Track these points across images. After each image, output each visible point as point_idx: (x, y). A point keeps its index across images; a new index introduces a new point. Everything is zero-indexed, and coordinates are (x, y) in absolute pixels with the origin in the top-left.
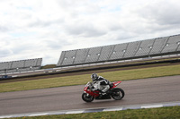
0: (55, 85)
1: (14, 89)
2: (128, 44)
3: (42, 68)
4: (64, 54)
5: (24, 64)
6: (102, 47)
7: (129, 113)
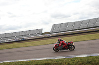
0: (50, 43)
1: (28, 45)
2: (90, 20)
3: (42, 34)
4: (54, 26)
5: (33, 32)
6: (75, 22)
7: (91, 58)
